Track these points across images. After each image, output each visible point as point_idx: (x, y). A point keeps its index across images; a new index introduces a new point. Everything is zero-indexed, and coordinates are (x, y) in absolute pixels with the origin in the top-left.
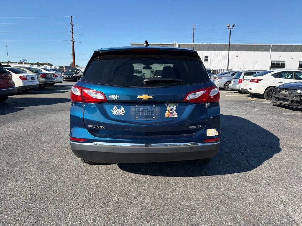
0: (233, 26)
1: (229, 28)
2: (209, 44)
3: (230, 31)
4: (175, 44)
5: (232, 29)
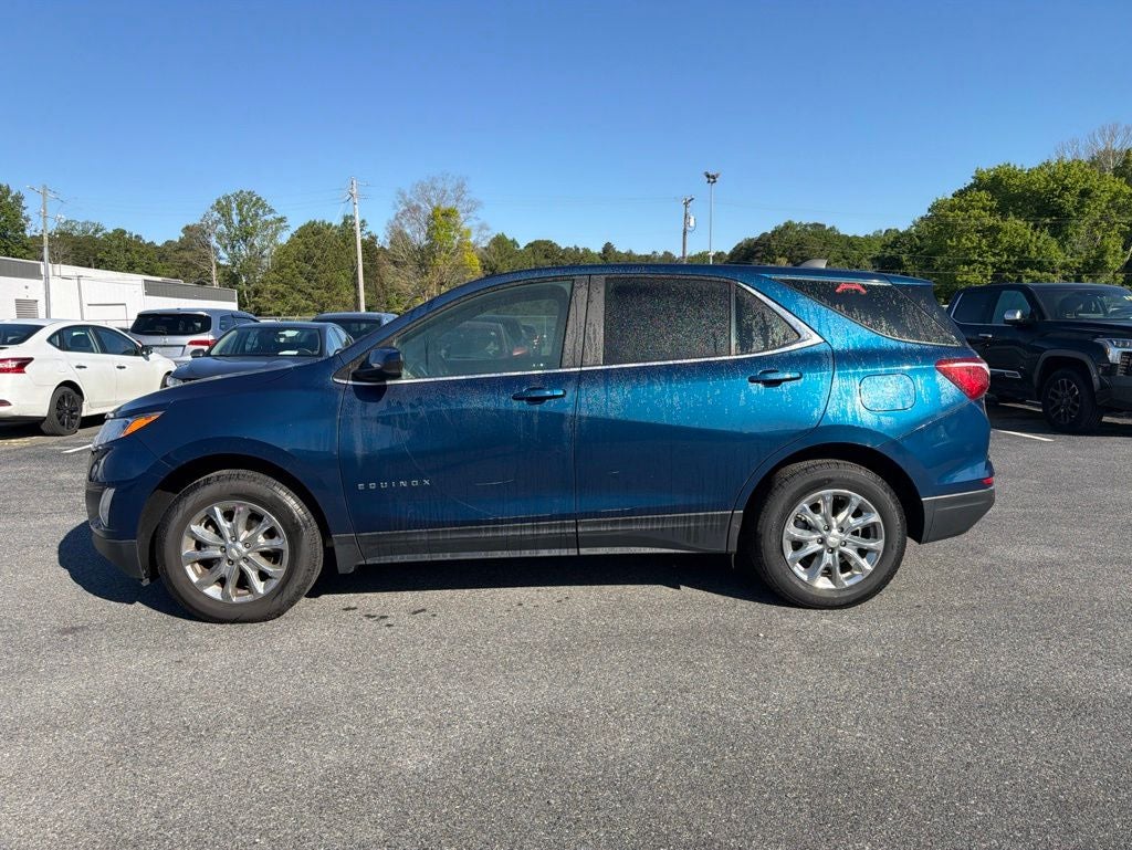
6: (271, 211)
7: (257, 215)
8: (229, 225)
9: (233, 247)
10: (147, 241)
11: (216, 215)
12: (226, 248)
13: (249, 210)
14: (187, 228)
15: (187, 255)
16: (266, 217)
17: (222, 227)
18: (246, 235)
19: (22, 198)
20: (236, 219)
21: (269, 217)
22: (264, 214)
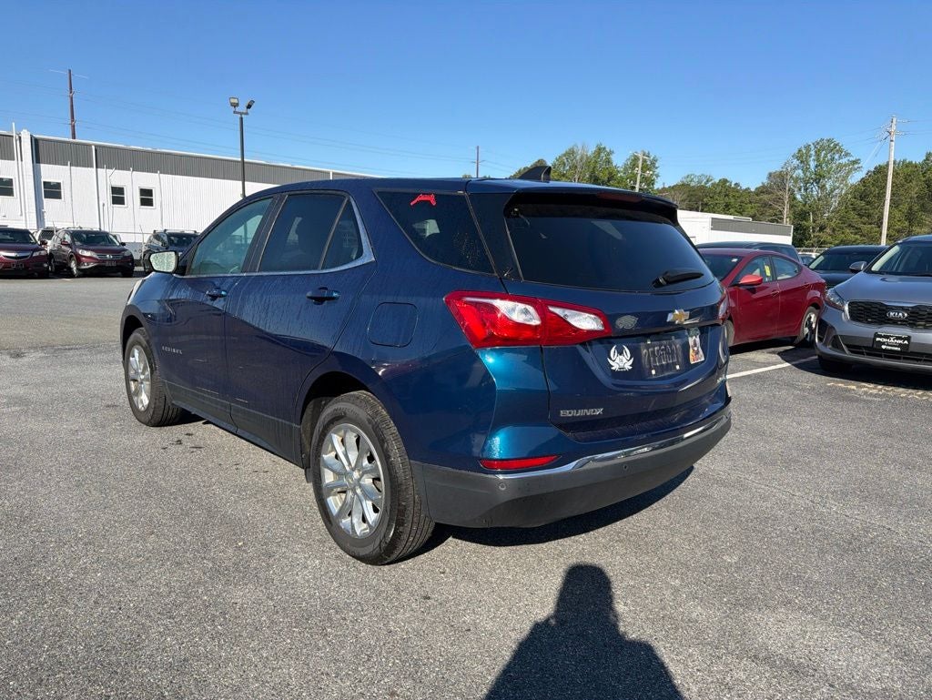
0: (249, 107)
1: (237, 109)
2: (149, 149)
3: (242, 119)
4: (19, 134)
5: (247, 114)
6: (847, 154)
7: (833, 159)
8: (805, 170)
9: (806, 190)
10: (744, 188)
11: (796, 162)
12: (800, 190)
13: (826, 156)
14: (770, 174)
15: (765, 197)
16: (840, 161)
17: (799, 173)
18: (819, 178)
19: (656, 161)
20: (812, 164)
21: (844, 161)
22: (840, 158)
